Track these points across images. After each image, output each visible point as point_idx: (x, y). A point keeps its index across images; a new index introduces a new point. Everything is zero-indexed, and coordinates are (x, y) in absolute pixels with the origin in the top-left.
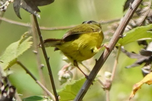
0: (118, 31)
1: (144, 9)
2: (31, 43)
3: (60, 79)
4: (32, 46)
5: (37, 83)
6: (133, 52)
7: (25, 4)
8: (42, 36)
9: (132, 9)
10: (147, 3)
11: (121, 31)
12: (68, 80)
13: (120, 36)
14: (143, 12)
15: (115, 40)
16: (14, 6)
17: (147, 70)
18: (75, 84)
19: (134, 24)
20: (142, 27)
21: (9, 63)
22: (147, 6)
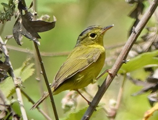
0: (121, 56)
1: (151, 34)
2: (33, 70)
3: (63, 107)
4: (34, 73)
5: (40, 111)
6: (139, 80)
7: (25, 30)
8: (43, 63)
9: (136, 33)
10: (153, 28)
11: (124, 56)
12: (72, 109)
13: (124, 61)
14: (149, 38)
15: (118, 65)
16: (13, 32)
17: (154, 97)
18: (79, 112)
19: (140, 50)
20: (149, 53)
21: (11, 91)
22: (153, 31)
